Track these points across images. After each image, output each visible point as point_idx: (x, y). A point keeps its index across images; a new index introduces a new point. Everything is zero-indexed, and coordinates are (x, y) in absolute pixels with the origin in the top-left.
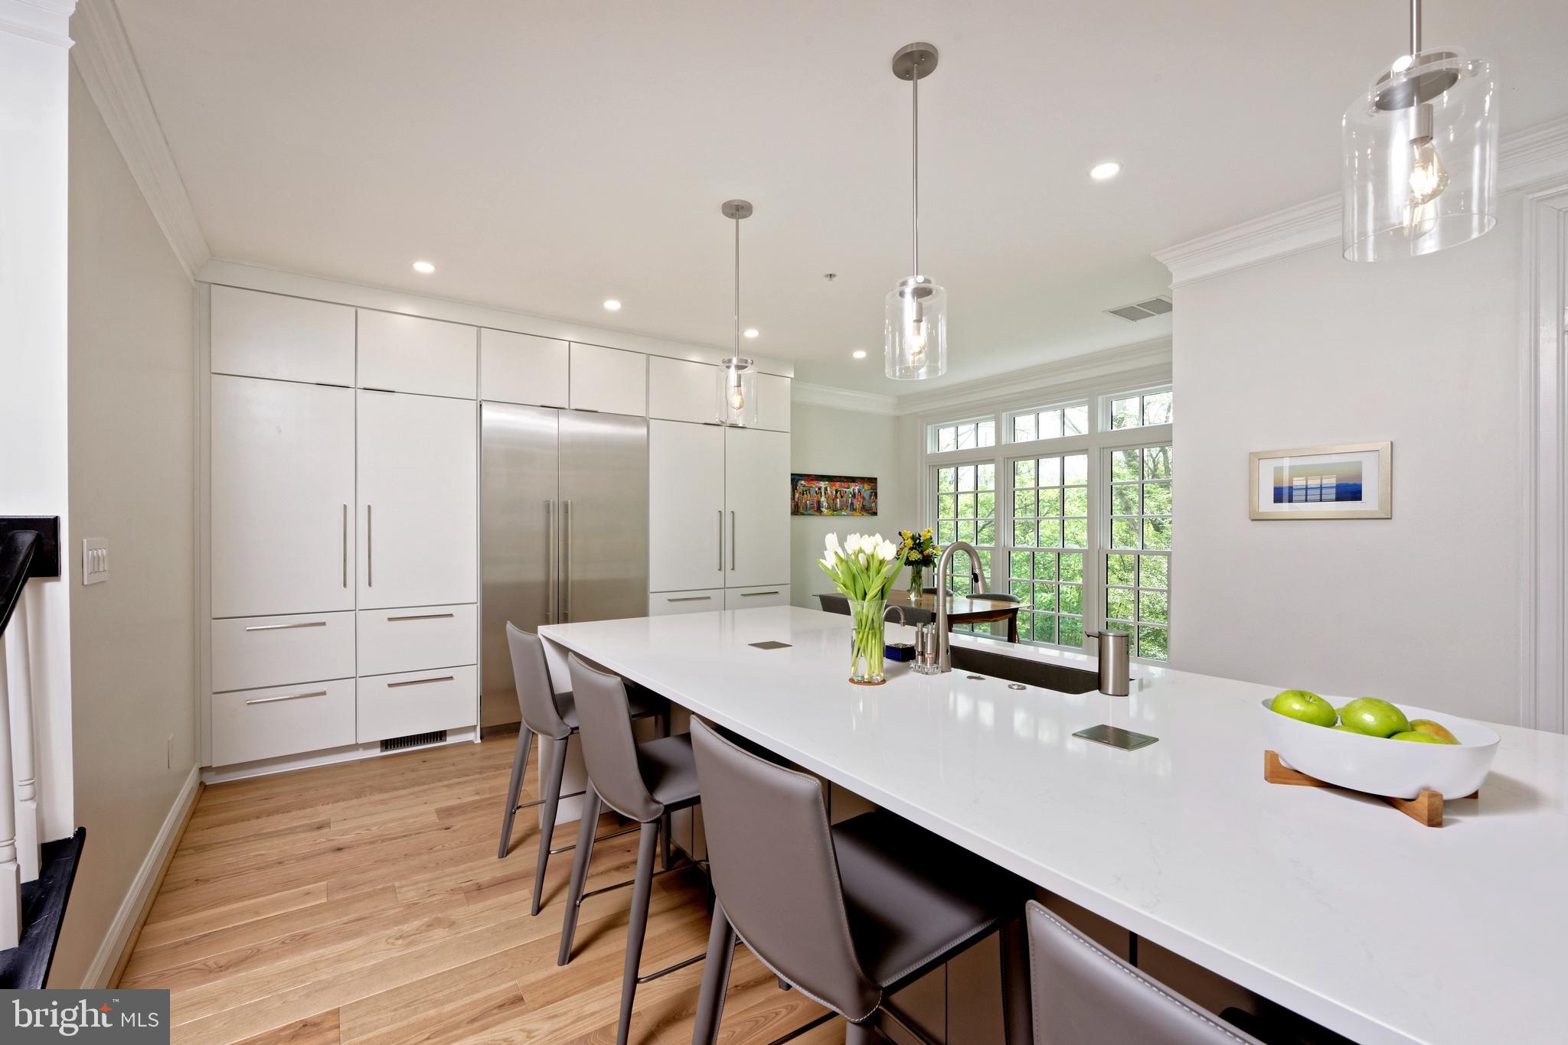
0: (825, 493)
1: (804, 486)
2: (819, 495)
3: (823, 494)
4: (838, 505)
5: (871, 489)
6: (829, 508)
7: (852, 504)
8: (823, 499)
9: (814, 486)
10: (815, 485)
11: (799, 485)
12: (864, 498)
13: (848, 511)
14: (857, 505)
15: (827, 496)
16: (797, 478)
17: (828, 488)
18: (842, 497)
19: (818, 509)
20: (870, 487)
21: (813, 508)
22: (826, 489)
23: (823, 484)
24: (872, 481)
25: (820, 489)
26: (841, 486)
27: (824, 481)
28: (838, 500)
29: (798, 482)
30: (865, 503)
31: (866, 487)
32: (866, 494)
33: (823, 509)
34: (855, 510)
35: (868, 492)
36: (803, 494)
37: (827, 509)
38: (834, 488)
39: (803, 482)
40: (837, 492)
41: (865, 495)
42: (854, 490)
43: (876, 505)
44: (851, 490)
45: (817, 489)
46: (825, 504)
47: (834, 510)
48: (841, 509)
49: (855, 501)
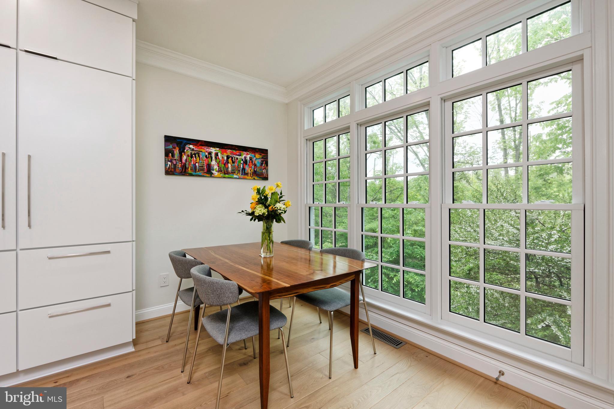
0: (216, 158)
1: (193, 150)
2: (210, 160)
3: (214, 158)
4: (230, 169)
5: (262, 158)
6: (220, 171)
7: (244, 169)
8: (214, 163)
9: (203, 151)
10: (205, 151)
11: (187, 149)
12: (255, 165)
13: (240, 175)
14: (248, 169)
15: (218, 160)
16: (185, 142)
17: (219, 154)
18: (233, 162)
19: (209, 171)
20: (261, 157)
21: (203, 170)
22: (217, 154)
23: (213, 150)
24: (264, 152)
25: (210, 153)
26: (232, 153)
27: (214, 147)
28: (230, 165)
29: (185, 145)
30: (258, 170)
31: (257, 156)
32: (258, 162)
33: (214, 172)
34: (247, 174)
35: (260, 161)
36: (192, 157)
37: (218, 171)
38: (225, 154)
39: (191, 146)
40: (228, 157)
41: (256, 163)
42: (245, 157)
43: (267, 171)
44: (243, 157)
45: (207, 154)
46: (216, 167)
47: (225, 173)
48: (233, 173)
49: (247, 167)
